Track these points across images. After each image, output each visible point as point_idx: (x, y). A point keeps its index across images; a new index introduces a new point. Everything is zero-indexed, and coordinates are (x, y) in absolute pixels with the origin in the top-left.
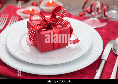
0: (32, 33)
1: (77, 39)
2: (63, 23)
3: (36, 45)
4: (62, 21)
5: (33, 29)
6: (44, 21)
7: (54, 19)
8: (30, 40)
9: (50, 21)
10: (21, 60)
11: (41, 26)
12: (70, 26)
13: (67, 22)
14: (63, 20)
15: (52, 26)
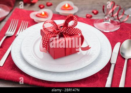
0: (45, 40)
1: (88, 46)
2: (75, 31)
3: (49, 52)
4: (73, 30)
5: (46, 37)
6: (57, 29)
7: (65, 28)
8: (43, 47)
9: (62, 30)
10: (36, 68)
11: (54, 34)
12: (81, 34)
13: (78, 30)
14: (75, 29)
15: (64, 35)
